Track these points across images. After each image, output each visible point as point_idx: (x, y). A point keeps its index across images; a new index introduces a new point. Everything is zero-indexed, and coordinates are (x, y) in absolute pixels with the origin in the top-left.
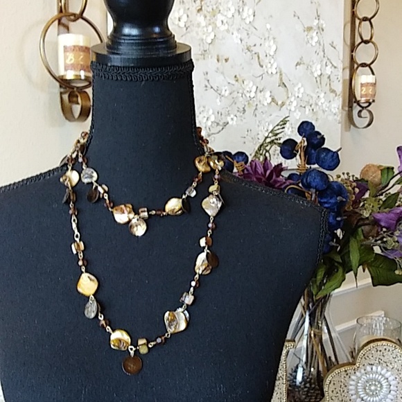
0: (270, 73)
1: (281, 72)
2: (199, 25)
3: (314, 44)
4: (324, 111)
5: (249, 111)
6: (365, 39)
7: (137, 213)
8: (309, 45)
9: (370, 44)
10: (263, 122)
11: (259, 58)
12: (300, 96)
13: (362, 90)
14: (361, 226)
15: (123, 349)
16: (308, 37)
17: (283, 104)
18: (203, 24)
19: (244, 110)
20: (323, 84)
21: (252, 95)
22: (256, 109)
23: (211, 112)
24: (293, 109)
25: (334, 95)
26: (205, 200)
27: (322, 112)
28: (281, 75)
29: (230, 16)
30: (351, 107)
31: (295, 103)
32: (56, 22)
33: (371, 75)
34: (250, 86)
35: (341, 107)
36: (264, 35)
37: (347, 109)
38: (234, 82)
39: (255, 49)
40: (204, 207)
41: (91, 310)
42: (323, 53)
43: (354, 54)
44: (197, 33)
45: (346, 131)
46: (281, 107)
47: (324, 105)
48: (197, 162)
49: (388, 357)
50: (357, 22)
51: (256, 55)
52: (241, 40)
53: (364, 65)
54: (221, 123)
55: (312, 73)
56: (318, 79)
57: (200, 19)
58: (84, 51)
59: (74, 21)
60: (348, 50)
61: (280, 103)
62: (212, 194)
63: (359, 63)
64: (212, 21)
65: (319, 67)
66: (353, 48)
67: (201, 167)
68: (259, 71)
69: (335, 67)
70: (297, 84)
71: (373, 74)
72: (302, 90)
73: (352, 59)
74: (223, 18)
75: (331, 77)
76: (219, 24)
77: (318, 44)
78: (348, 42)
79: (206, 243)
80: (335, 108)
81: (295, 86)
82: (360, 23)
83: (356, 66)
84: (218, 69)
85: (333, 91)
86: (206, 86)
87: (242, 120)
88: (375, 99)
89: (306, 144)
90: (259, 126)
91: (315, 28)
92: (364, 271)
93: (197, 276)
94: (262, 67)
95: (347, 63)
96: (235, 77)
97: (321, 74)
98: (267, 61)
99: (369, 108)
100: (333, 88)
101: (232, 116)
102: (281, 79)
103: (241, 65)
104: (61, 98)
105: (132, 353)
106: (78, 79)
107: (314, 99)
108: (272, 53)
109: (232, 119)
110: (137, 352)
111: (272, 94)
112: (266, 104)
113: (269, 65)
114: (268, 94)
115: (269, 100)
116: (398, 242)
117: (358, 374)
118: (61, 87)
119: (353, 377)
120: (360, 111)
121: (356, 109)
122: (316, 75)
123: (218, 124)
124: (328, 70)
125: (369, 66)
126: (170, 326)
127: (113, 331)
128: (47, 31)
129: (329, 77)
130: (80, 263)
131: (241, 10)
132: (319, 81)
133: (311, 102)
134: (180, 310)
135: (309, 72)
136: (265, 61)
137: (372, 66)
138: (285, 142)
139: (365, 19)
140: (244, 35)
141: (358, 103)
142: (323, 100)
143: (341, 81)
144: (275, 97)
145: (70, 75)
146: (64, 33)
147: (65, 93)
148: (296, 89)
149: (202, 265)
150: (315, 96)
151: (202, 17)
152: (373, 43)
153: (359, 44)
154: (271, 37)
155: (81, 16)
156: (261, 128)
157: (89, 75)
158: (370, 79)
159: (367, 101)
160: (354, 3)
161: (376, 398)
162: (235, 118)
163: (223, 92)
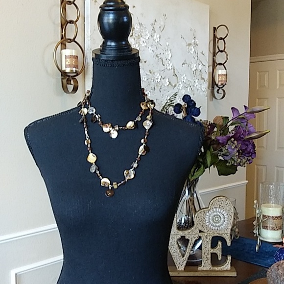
0: (168, 68)
1: (174, 68)
3: (192, 53)
4: (198, 90)
5: (157, 89)
6: (221, 49)
7: (113, 128)
8: (189, 53)
9: (224, 52)
10: (164, 95)
11: (162, 61)
12: (185, 81)
13: (219, 78)
14: (212, 145)
15: (106, 186)
16: (189, 49)
17: (175, 86)
18: (133, 43)
19: (154, 89)
20: (198, 75)
21: (159, 80)
22: (161, 88)
24: (181, 88)
25: (203, 81)
27: (196, 90)
28: (174, 70)
29: (147, 38)
30: (213, 87)
31: (182, 85)
32: (60, 44)
33: (224, 70)
34: (158, 75)
35: (207, 88)
36: (165, 48)
37: (211, 88)
38: (149, 74)
39: (160, 56)
41: (93, 169)
42: (197, 58)
43: (215, 58)
45: (210, 101)
47: (198, 87)
48: (141, 105)
49: (224, 204)
50: (217, 40)
52: (153, 51)
53: (220, 64)
55: (191, 69)
56: (195, 72)
58: (75, 58)
59: (70, 42)
60: (211, 55)
61: (173, 85)
63: (218, 63)
64: (138, 41)
65: (195, 65)
66: (214, 54)
67: (143, 107)
68: (163, 68)
69: (204, 65)
70: (183, 75)
71: (226, 69)
72: (185, 78)
73: (214, 61)
74: (144, 40)
76: (141, 43)
77: (194, 53)
78: (212, 51)
80: (204, 88)
82: (218, 41)
83: (216, 64)
87: (153, 94)
88: (227, 83)
89: (186, 106)
91: (193, 44)
92: (214, 167)
94: (164, 65)
95: (211, 63)
96: (150, 71)
97: (196, 69)
98: (167, 62)
99: (223, 88)
100: (202, 76)
101: (148, 92)
102: (174, 72)
103: (153, 64)
104: (62, 82)
105: (110, 188)
106: (72, 72)
107: (192, 83)
108: (169, 58)
110: (112, 187)
111: (169, 80)
112: (166, 85)
113: (168, 65)
114: (167, 80)
115: (168, 83)
116: (227, 150)
117: (210, 212)
118: (62, 75)
119: (208, 214)
120: (218, 90)
121: (216, 89)
122: (193, 70)
124: (200, 67)
125: (223, 64)
126: (127, 176)
127: (103, 178)
128: (57, 48)
129: (201, 71)
130: (89, 149)
131: (153, 35)
133: (190, 84)
134: (131, 170)
135: (190, 68)
136: (166, 62)
137: (225, 65)
138: (176, 105)
139: (221, 39)
140: (155, 49)
141: (217, 85)
142: (197, 84)
143: (207, 73)
144: (171, 82)
145: (68, 70)
146: (64, 49)
147: (64, 79)
148: (182, 78)
150: (193, 81)
151: (133, 39)
152: (226, 52)
153: (218, 52)
154: (169, 49)
155: (74, 40)
156: (163, 98)
157: (77, 70)
158: (224, 72)
159: (222, 84)
160: (215, 29)
161: (218, 224)
162: (150, 93)
163: (144, 79)
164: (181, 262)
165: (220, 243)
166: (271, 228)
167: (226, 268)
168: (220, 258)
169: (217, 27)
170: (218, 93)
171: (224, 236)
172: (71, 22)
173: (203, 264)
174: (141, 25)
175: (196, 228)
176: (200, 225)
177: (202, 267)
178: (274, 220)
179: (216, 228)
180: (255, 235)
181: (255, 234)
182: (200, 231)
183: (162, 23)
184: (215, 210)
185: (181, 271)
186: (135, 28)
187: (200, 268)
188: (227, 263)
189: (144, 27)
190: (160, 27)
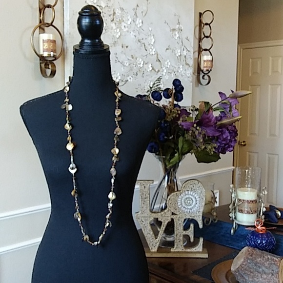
0: (151, 54)
1: (157, 53)
2: (112, 28)
3: (176, 38)
4: (182, 76)
5: (140, 74)
6: (206, 35)
8: (173, 39)
9: (209, 38)
10: (147, 81)
11: (145, 45)
12: (168, 67)
13: (204, 64)
16: (173, 34)
17: (159, 71)
18: (115, 28)
19: (137, 74)
20: (182, 60)
21: (141, 66)
22: (143, 73)
23: (118, 74)
24: (164, 74)
25: (188, 67)
28: (157, 55)
29: (129, 23)
31: (165, 71)
32: (38, 28)
33: (210, 56)
35: (192, 73)
36: (148, 33)
37: (196, 74)
38: (131, 59)
39: (143, 41)
42: (181, 43)
43: (200, 44)
44: (111, 33)
45: (196, 87)
47: (182, 72)
50: (202, 25)
51: (143, 45)
52: (135, 36)
53: (206, 50)
54: (124, 81)
55: (175, 54)
56: (179, 58)
57: (113, 25)
58: (53, 42)
59: (48, 27)
60: (197, 41)
61: (157, 70)
63: (203, 48)
64: (119, 26)
65: (179, 51)
66: (200, 40)
69: (189, 51)
70: (167, 60)
72: (169, 64)
73: (200, 47)
74: (125, 25)
75: (187, 57)
76: (123, 28)
77: (179, 39)
78: (198, 37)
80: (188, 74)
81: (165, 61)
82: (204, 26)
83: (201, 50)
84: (122, 51)
85: (187, 64)
86: (116, 61)
87: (135, 79)
88: (212, 69)
89: (174, 91)
91: (177, 29)
94: (146, 50)
95: (197, 49)
96: (132, 56)
97: (181, 55)
98: (150, 47)
99: (209, 74)
100: (187, 62)
101: (130, 77)
102: (157, 57)
103: (135, 49)
104: (41, 66)
106: (50, 56)
107: (176, 68)
108: (152, 43)
109: (130, 79)
112: (149, 71)
113: (151, 50)
114: (150, 65)
115: (151, 69)
117: (182, 195)
118: (40, 60)
119: (180, 197)
120: (204, 76)
121: (202, 75)
122: (177, 55)
123: (122, 81)
124: (185, 53)
125: (209, 50)
128: (34, 32)
129: (185, 57)
131: (135, 20)
133: (175, 70)
135: (174, 53)
136: (148, 48)
139: (207, 24)
140: (137, 34)
141: (202, 71)
142: (181, 69)
144: (154, 67)
145: (46, 54)
146: (42, 33)
147: (43, 63)
148: (166, 63)
150: (177, 67)
151: (114, 24)
152: (211, 38)
153: (203, 38)
154: (152, 34)
155: (51, 25)
156: (146, 84)
157: (55, 54)
158: (209, 58)
159: (207, 70)
160: (201, 14)
161: (190, 207)
162: (132, 78)
163: (125, 64)
164: (154, 244)
165: (192, 225)
166: (246, 212)
167: (198, 250)
168: (192, 240)
169: (202, 12)
170: (203, 78)
171: (195, 218)
172: (49, 6)
173: (175, 246)
174: (122, 9)
175: (168, 211)
176: (172, 208)
177: (175, 248)
178: (250, 204)
179: (188, 211)
180: (231, 219)
181: (231, 217)
182: (173, 214)
183: (145, 8)
184: (187, 192)
185: (155, 252)
186: (117, 12)
187: (172, 250)
188: (199, 245)
189: (126, 11)
190: (142, 12)
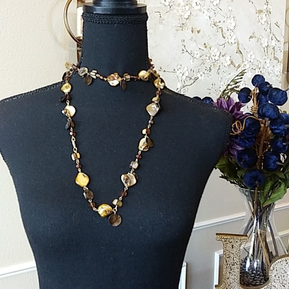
0: (230, 42)
1: (238, 42)
3: (263, 23)
5: (214, 70)
10: (224, 79)
11: (222, 31)
12: (252, 61)
16: (259, 17)
17: (239, 66)
19: (210, 69)
20: (269, 53)
21: (217, 58)
22: (219, 69)
23: (186, 69)
25: (277, 62)
26: (149, 106)
28: (238, 44)
31: (248, 66)
34: (215, 51)
36: (227, 14)
37: (286, 73)
38: (204, 48)
39: (220, 25)
40: (147, 109)
44: (178, 11)
46: (238, 69)
47: (269, 69)
51: (220, 30)
54: (193, 78)
55: (261, 44)
56: (266, 49)
61: (237, 65)
62: (154, 102)
64: (189, 2)
65: (266, 40)
68: (222, 41)
69: (278, 41)
70: (250, 52)
72: (253, 57)
76: (194, 5)
77: (266, 24)
79: (146, 132)
80: (277, 71)
81: (248, 54)
84: (192, 38)
85: (276, 59)
86: (183, 50)
87: (208, 76)
89: (258, 91)
90: (221, 81)
91: (264, 11)
93: (140, 152)
94: (224, 38)
95: (287, 39)
96: (205, 44)
97: (268, 46)
98: (228, 34)
100: (276, 56)
101: (201, 73)
102: (238, 48)
103: (209, 36)
104: (78, 54)
107: (262, 64)
108: (232, 28)
109: (201, 75)
111: (232, 58)
112: (226, 66)
113: (230, 37)
114: (228, 58)
115: (229, 62)
118: (78, 46)
122: (264, 47)
123: (190, 78)
124: (273, 43)
129: (274, 48)
132: (266, 51)
133: (260, 66)
135: (259, 43)
136: (227, 34)
138: (242, 90)
140: (212, 14)
142: (268, 65)
143: (283, 51)
144: (234, 61)
148: (249, 56)
149: (143, 145)
150: (263, 61)
154: (232, 16)
163: (195, 56)
